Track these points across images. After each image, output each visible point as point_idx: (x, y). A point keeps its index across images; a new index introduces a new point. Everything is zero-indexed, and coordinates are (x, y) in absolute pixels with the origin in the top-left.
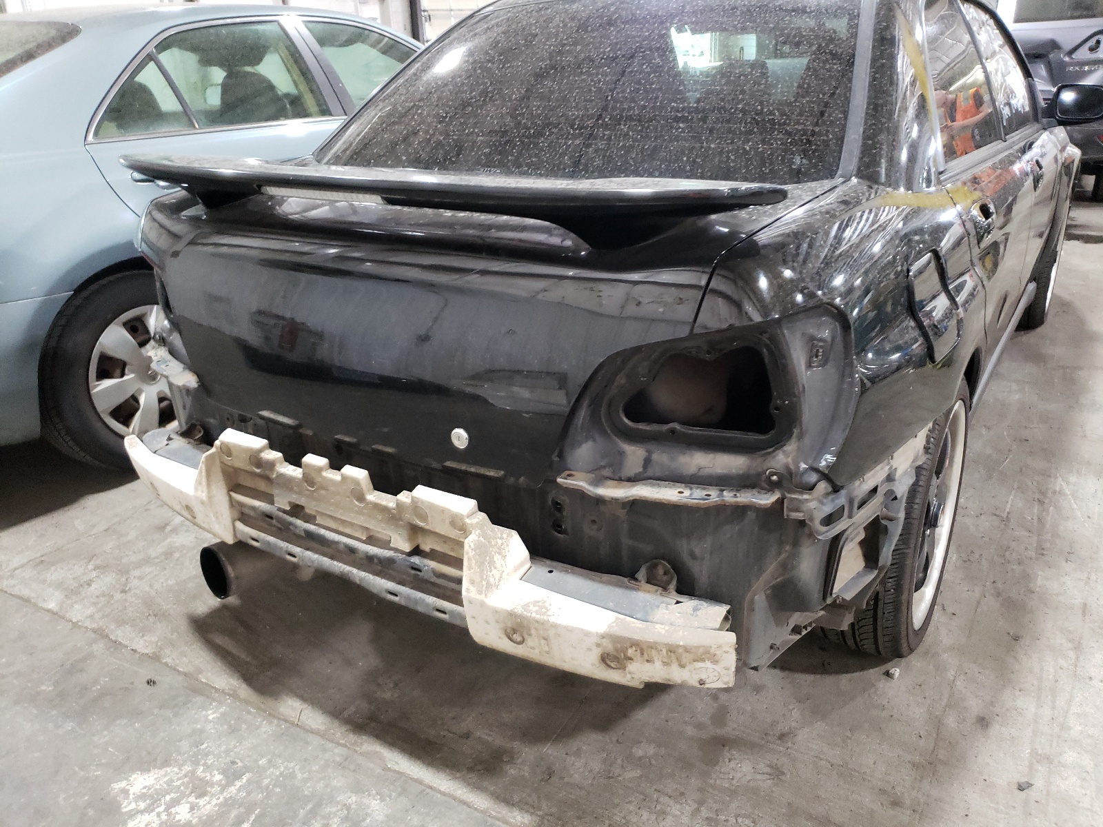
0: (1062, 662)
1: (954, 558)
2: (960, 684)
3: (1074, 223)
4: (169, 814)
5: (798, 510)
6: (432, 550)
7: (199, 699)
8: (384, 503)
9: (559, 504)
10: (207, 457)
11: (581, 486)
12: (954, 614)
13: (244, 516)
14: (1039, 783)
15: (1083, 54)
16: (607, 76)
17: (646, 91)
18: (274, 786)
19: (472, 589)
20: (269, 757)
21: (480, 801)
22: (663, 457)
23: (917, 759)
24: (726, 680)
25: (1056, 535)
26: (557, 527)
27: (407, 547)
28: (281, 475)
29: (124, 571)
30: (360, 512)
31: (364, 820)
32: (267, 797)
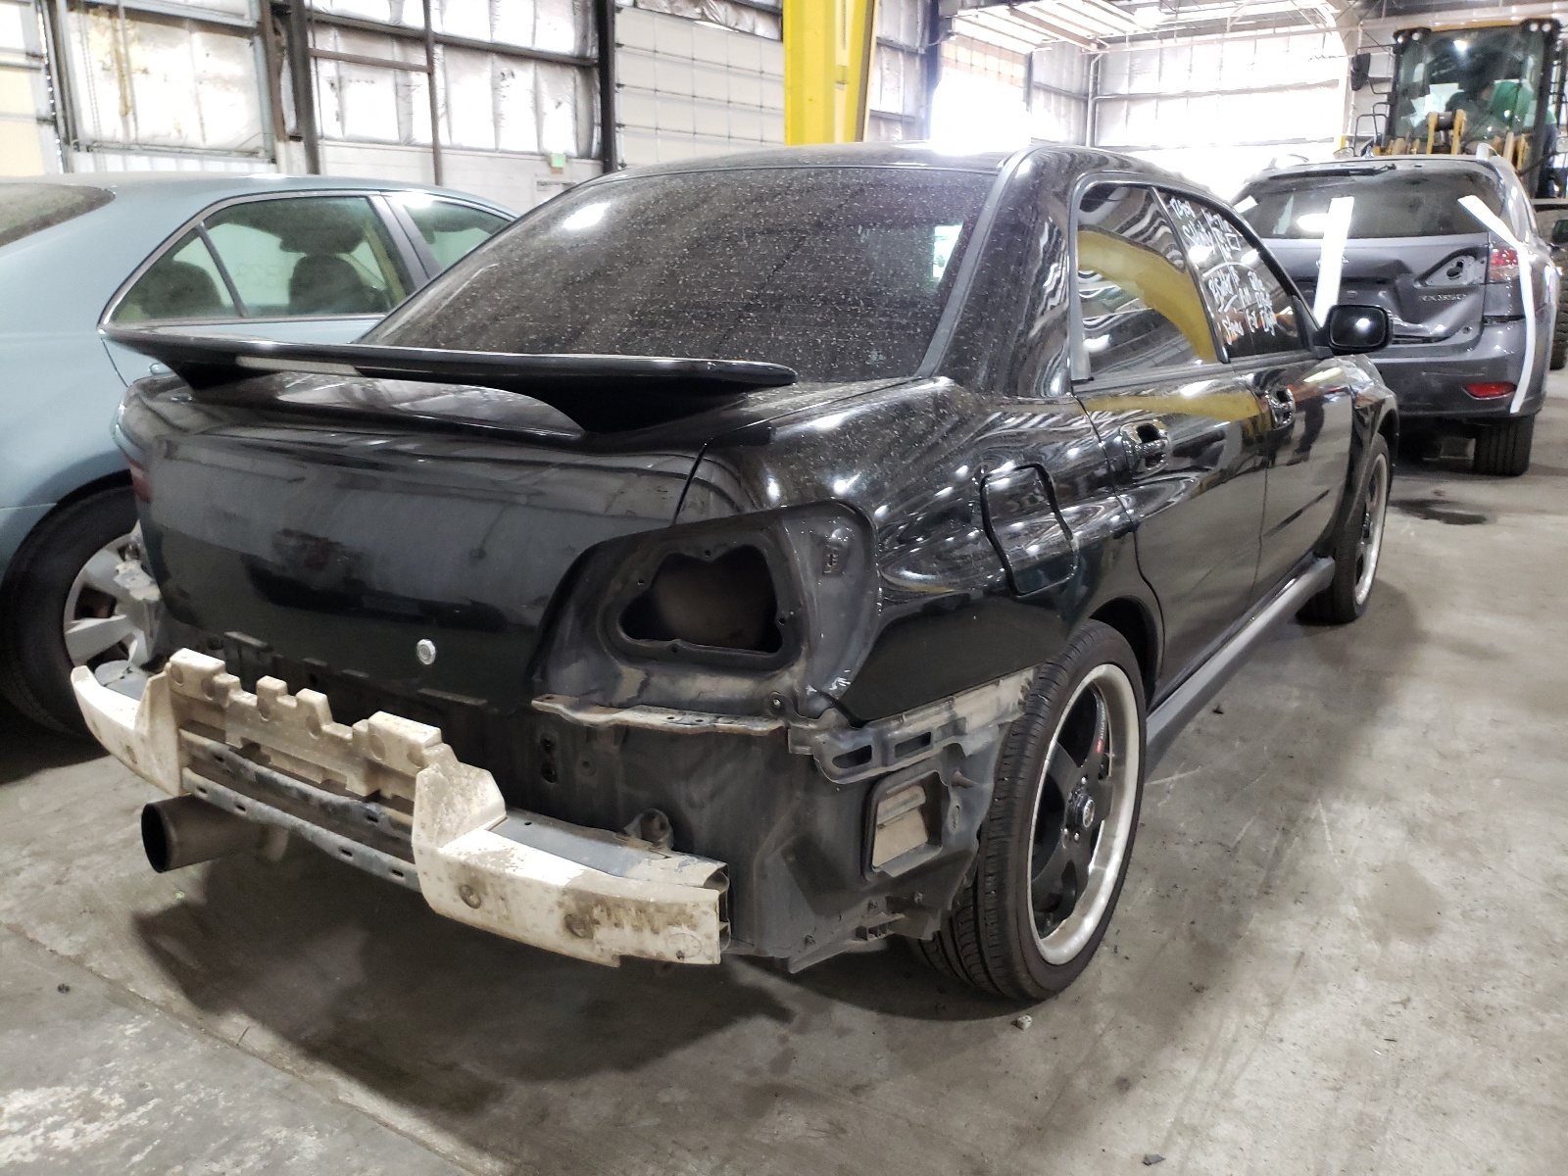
0: (1249, 1019)
1: (1149, 893)
2: (1108, 1040)
3: (1441, 498)
4: (47, 1139)
5: (803, 743)
6: (396, 797)
7: (119, 1011)
8: (340, 734)
9: (548, 742)
10: (153, 682)
11: (557, 710)
12: (1127, 958)
13: (195, 761)
14: (1173, 1158)
15: (1440, 280)
16: (684, 258)
17: (723, 276)
18: (186, 1115)
19: (423, 834)
20: (190, 1081)
21: (445, 1143)
22: (661, 681)
23: (1024, 1123)
24: (709, 952)
25: (1293, 871)
26: (548, 772)
27: (362, 790)
28: (235, 704)
29: (67, 860)
30: (315, 748)
31: (290, 1158)
32: (173, 1127)
